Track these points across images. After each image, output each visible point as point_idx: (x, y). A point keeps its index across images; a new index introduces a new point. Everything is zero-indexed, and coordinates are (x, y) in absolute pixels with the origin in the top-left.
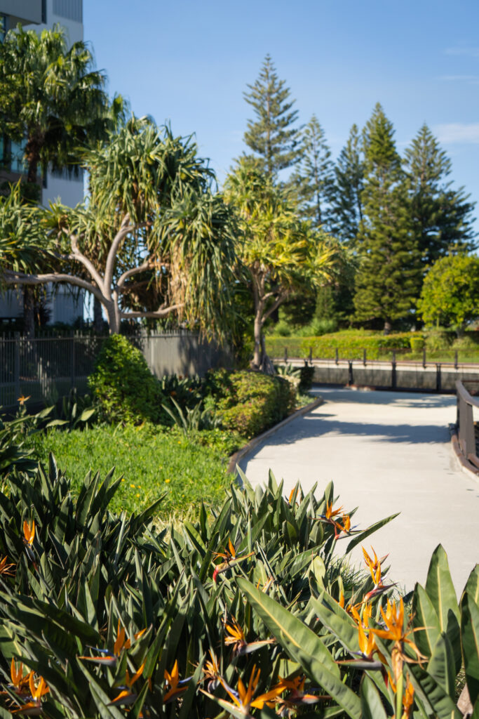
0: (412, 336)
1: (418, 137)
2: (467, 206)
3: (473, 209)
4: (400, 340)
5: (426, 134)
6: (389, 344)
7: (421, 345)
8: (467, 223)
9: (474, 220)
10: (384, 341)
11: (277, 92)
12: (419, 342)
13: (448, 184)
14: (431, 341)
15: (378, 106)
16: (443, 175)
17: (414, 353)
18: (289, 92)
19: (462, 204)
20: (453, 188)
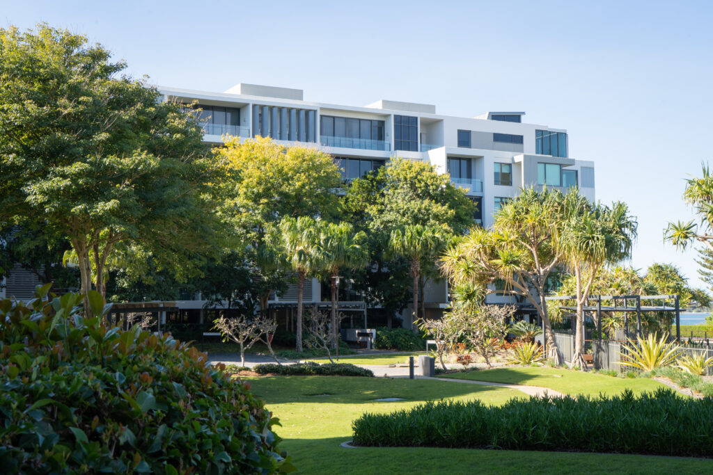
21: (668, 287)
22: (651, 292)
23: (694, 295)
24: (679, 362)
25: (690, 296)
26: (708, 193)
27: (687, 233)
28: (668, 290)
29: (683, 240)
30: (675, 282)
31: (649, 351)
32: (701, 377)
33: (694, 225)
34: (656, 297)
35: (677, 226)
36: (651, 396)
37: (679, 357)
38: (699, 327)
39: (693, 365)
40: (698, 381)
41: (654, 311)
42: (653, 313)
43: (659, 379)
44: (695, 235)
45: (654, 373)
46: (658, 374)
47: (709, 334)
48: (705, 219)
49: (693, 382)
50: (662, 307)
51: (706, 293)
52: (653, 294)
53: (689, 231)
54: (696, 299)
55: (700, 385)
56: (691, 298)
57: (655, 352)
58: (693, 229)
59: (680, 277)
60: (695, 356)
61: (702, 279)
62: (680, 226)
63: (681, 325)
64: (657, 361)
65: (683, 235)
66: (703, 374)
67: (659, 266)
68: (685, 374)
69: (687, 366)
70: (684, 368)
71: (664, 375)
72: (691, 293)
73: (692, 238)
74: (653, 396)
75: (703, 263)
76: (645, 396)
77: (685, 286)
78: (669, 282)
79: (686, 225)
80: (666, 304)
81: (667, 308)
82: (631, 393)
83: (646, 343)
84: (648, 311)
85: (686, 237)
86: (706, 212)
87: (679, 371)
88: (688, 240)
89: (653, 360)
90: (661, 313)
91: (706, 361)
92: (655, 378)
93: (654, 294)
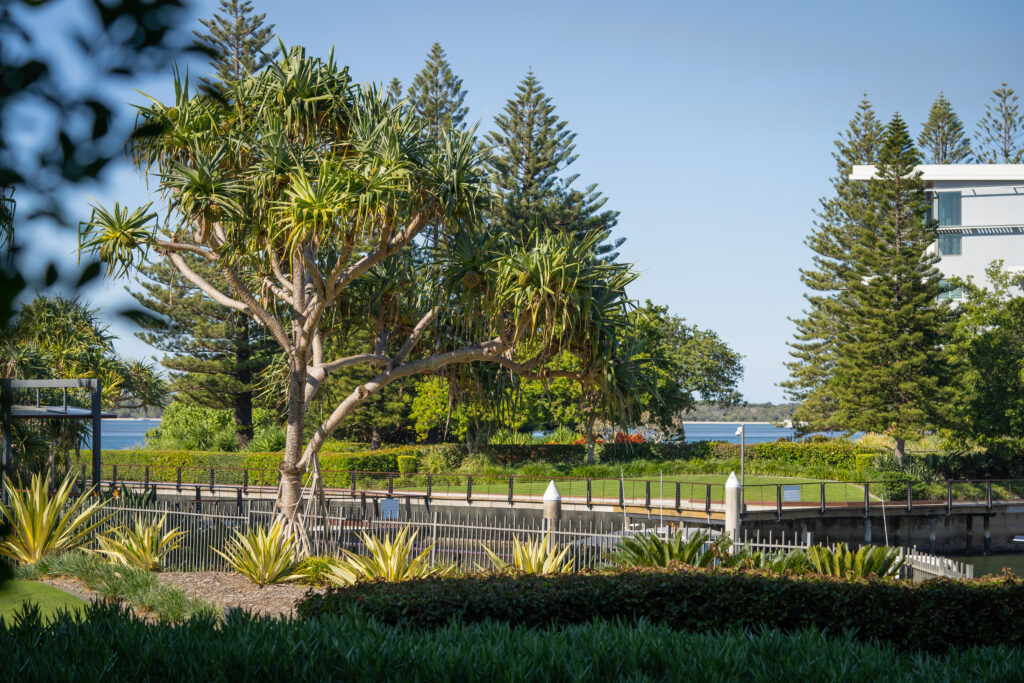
0: (402, 454)
1: (517, 95)
2: (606, 217)
3: (615, 223)
4: (384, 459)
5: (532, 91)
6: (365, 464)
7: (412, 466)
8: (607, 249)
9: (620, 242)
10: (358, 460)
11: (251, 32)
12: (409, 461)
13: (570, 181)
14: (427, 461)
15: (437, 51)
16: (561, 165)
17: (402, 478)
18: (273, 31)
19: (598, 213)
20: (579, 186)
21: (68, 357)
22: (34, 372)
23: (128, 377)
24: (102, 540)
25: (119, 380)
26: (186, 143)
27: (133, 234)
28: (69, 366)
29: (123, 251)
30: (84, 345)
31: (33, 516)
32: (151, 574)
33: (150, 217)
34: (45, 383)
35: (112, 214)
36: (78, 617)
37: (100, 530)
38: (133, 455)
39: (135, 547)
40: (147, 584)
41: (41, 417)
42: (37, 422)
43: (57, 582)
44: (151, 241)
45: (44, 568)
46: (55, 569)
47: (154, 473)
48: (178, 202)
49: (135, 587)
50: (60, 409)
51: (156, 373)
52: (40, 377)
53: (138, 230)
54: (132, 389)
55: (152, 595)
56: (120, 386)
57: (46, 517)
58: (148, 227)
59: (97, 333)
60: (139, 527)
61: (143, 338)
62: (118, 218)
63: (103, 450)
64: (50, 538)
65: (124, 240)
66: (157, 569)
67: (49, 306)
68: (117, 569)
69: (120, 550)
70: (114, 555)
71: (69, 574)
72: (122, 371)
73: (144, 247)
74: (84, 618)
75: (146, 297)
76: (65, 617)
77: (108, 355)
78: (70, 346)
79: (131, 215)
80: (71, 401)
81: (72, 410)
82: (36, 610)
83: (25, 495)
84: (27, 417)
85: (132, 244)
86: (180, 187)
87: (103, 562)
88: (135, 251)
89: (41, 537)
90: (56, 422)
91: (165, 538)
92: (47, 581)
93: (42, 374)
